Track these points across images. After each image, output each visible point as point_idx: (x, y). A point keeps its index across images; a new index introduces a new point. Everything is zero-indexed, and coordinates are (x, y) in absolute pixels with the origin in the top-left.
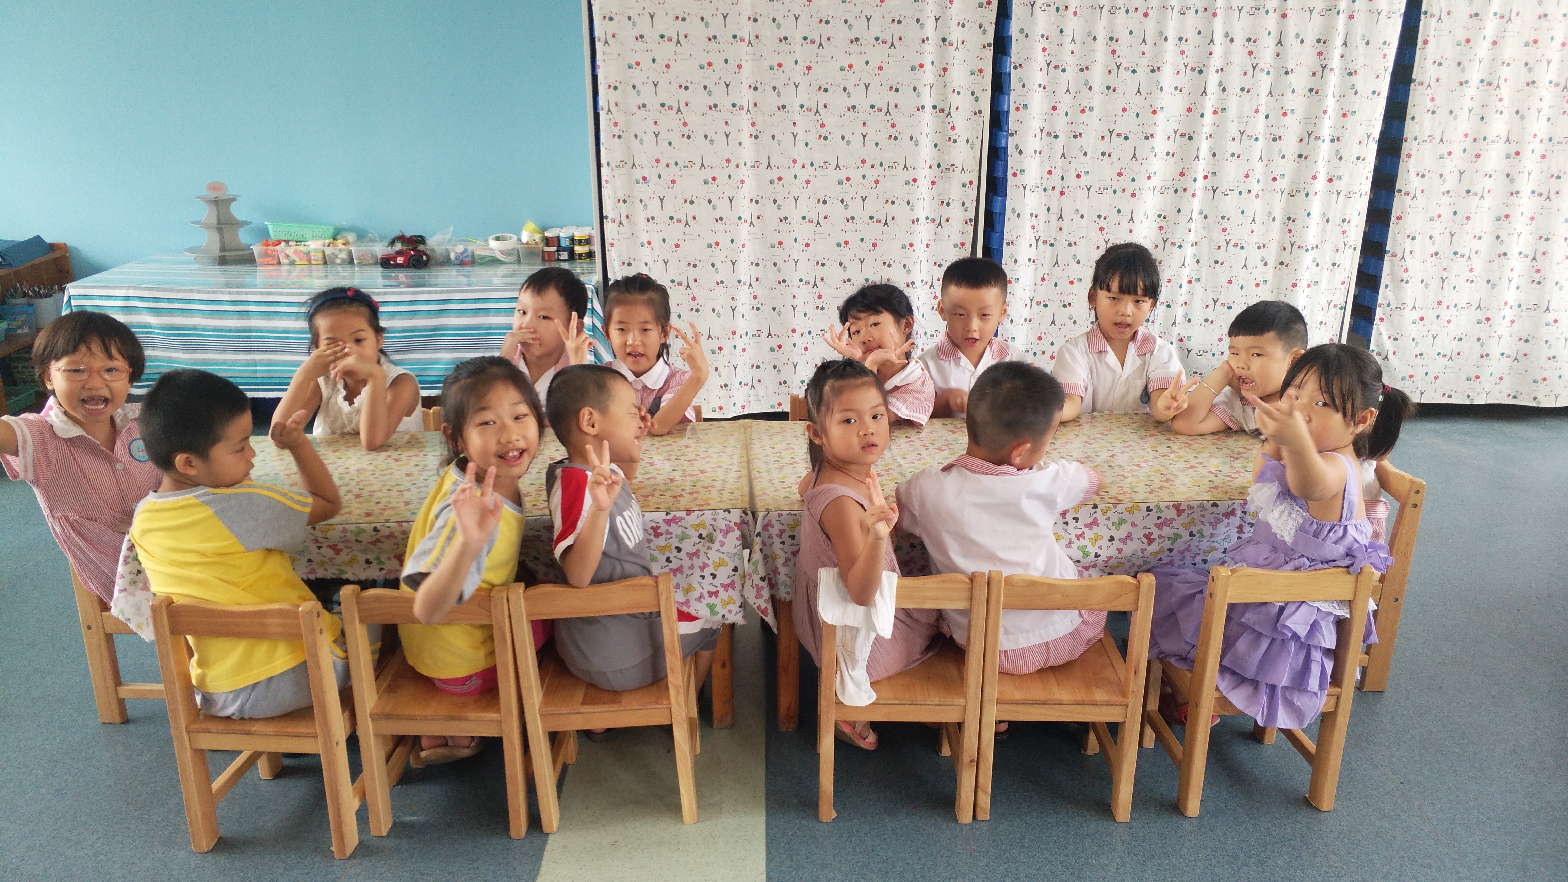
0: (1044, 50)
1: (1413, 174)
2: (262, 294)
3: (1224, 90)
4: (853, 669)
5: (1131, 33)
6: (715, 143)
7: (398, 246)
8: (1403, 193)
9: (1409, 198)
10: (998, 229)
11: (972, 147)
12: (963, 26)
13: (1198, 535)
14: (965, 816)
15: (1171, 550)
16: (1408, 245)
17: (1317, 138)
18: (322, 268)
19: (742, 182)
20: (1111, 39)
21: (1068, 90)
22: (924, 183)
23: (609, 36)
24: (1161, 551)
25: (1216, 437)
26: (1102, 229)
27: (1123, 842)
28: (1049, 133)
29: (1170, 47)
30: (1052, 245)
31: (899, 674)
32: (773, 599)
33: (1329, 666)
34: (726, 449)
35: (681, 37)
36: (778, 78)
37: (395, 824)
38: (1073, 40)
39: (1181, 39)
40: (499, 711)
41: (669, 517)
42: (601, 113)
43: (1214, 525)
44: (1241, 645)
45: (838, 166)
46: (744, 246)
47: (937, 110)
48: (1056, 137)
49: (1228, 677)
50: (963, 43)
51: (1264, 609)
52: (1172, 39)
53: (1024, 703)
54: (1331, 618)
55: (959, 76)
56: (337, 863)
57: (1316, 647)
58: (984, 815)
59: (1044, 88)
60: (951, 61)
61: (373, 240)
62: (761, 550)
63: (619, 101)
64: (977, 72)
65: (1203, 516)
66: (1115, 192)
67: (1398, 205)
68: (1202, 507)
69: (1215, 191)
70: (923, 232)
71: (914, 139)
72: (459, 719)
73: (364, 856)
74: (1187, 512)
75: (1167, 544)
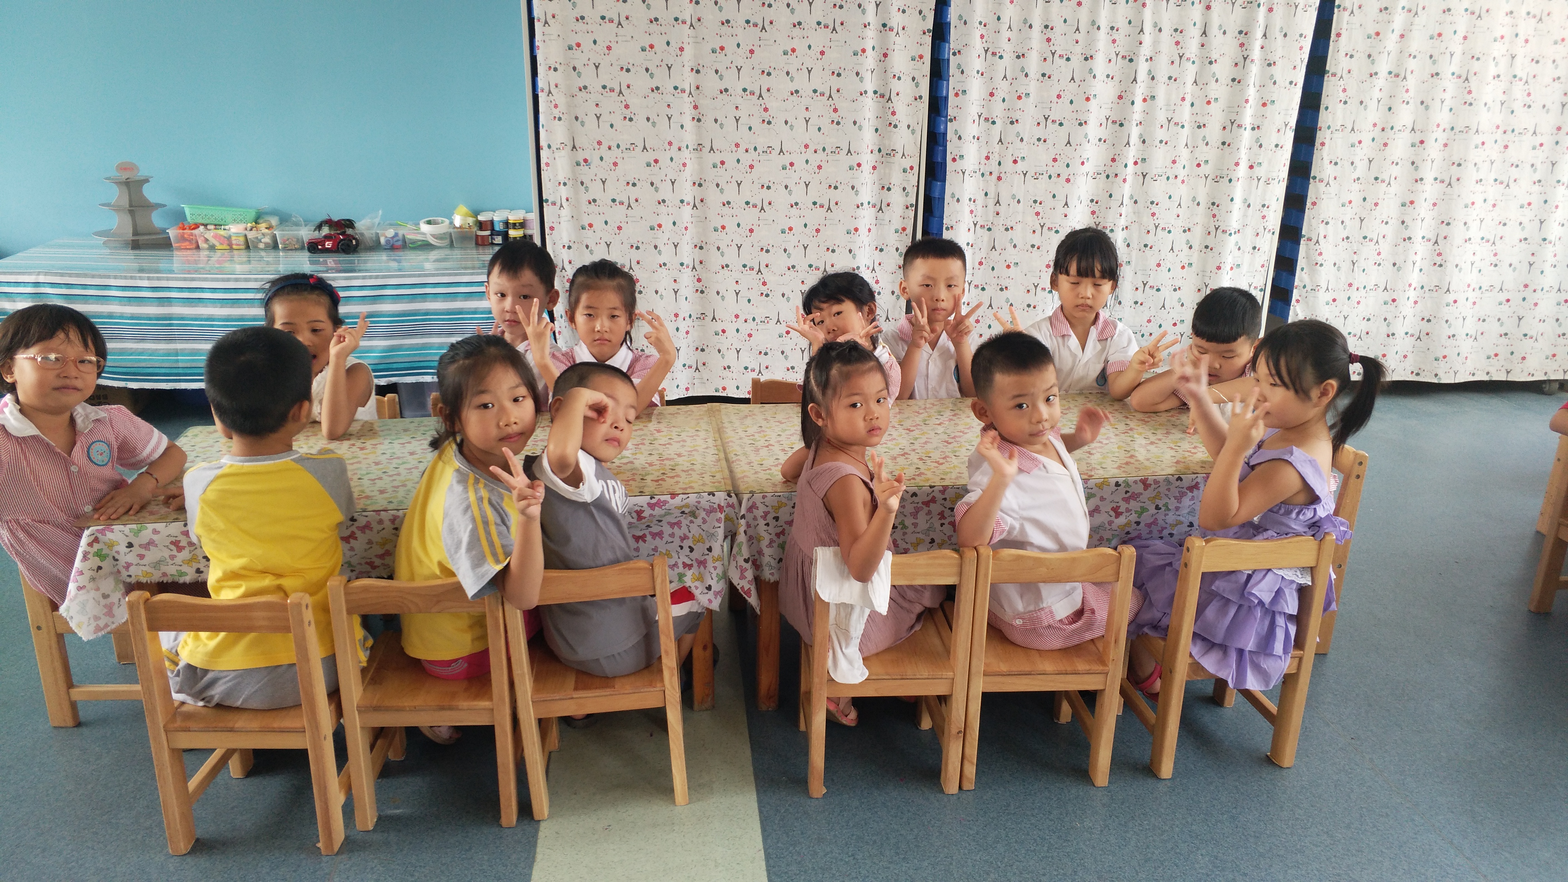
0: (982, 37)
1: (1326, 161)
2: (185, 279)
3: (1153, 78)
4: (847, 646)
5: (1065, 21)
6: (657, 125)
7: (326, 231)
8: (1317, 180)
9: (1323, 184)
10: (936, 213)
11: (913, 132)
12: (904, 11)
13: (1163, 509)
14: (952, 788)
15: (1138, 523)
16: (1322, 229)
17: (1239, 126)
18: (244, 253)
19: (684, 165)
20: (1046, 27)
21: (1005, 77)
22: (867, 167)
23: (549, 17)
24: (1128, 524)
25: (1170, 414)
26: (1037, 214)
27: (1104, 805)
28: (987, 119)
29: (1103, 37)
30: (989, 229)
31: (888, 650)
32: (757, 580)
33: (1293, 630)
34: (699, 433)
35: (623, 19)
36: (721, 62)
37: (380, 818)
38: (1010, 27)
39: (1112, 28)
40: (491, 699)
41: (654, 501)
42: (540, 94)
43: (1179, 499)
44: (1210, 612)
45: (781, 151)
46: (686, 228)
47: (878, 95)
48: (994, 123)
49: (1199, 643)
50: (903, 29)
51: (1233, 577)
52: (1104, 29)
53: (1010, 674)
54: (1294, 586)
55: (900, 62)
56: (324, 859)
57: (1280, 613)
58: (969, 785)
59: (982, 75)
60: (892, 47)
61: (297, 224)
62: (745, 532)
63: (559, 82)
64: (917, 58)
65: (1169, 490)
66: (1050, 177)
67: (1314, 191)
68: (1167, 481)
69: (1144, 176)
70: (867, 216)
71: (858, 124)
72: (450, 708)
73: (351, 851)
74: (1153, 486)
75: (1134, 517)
